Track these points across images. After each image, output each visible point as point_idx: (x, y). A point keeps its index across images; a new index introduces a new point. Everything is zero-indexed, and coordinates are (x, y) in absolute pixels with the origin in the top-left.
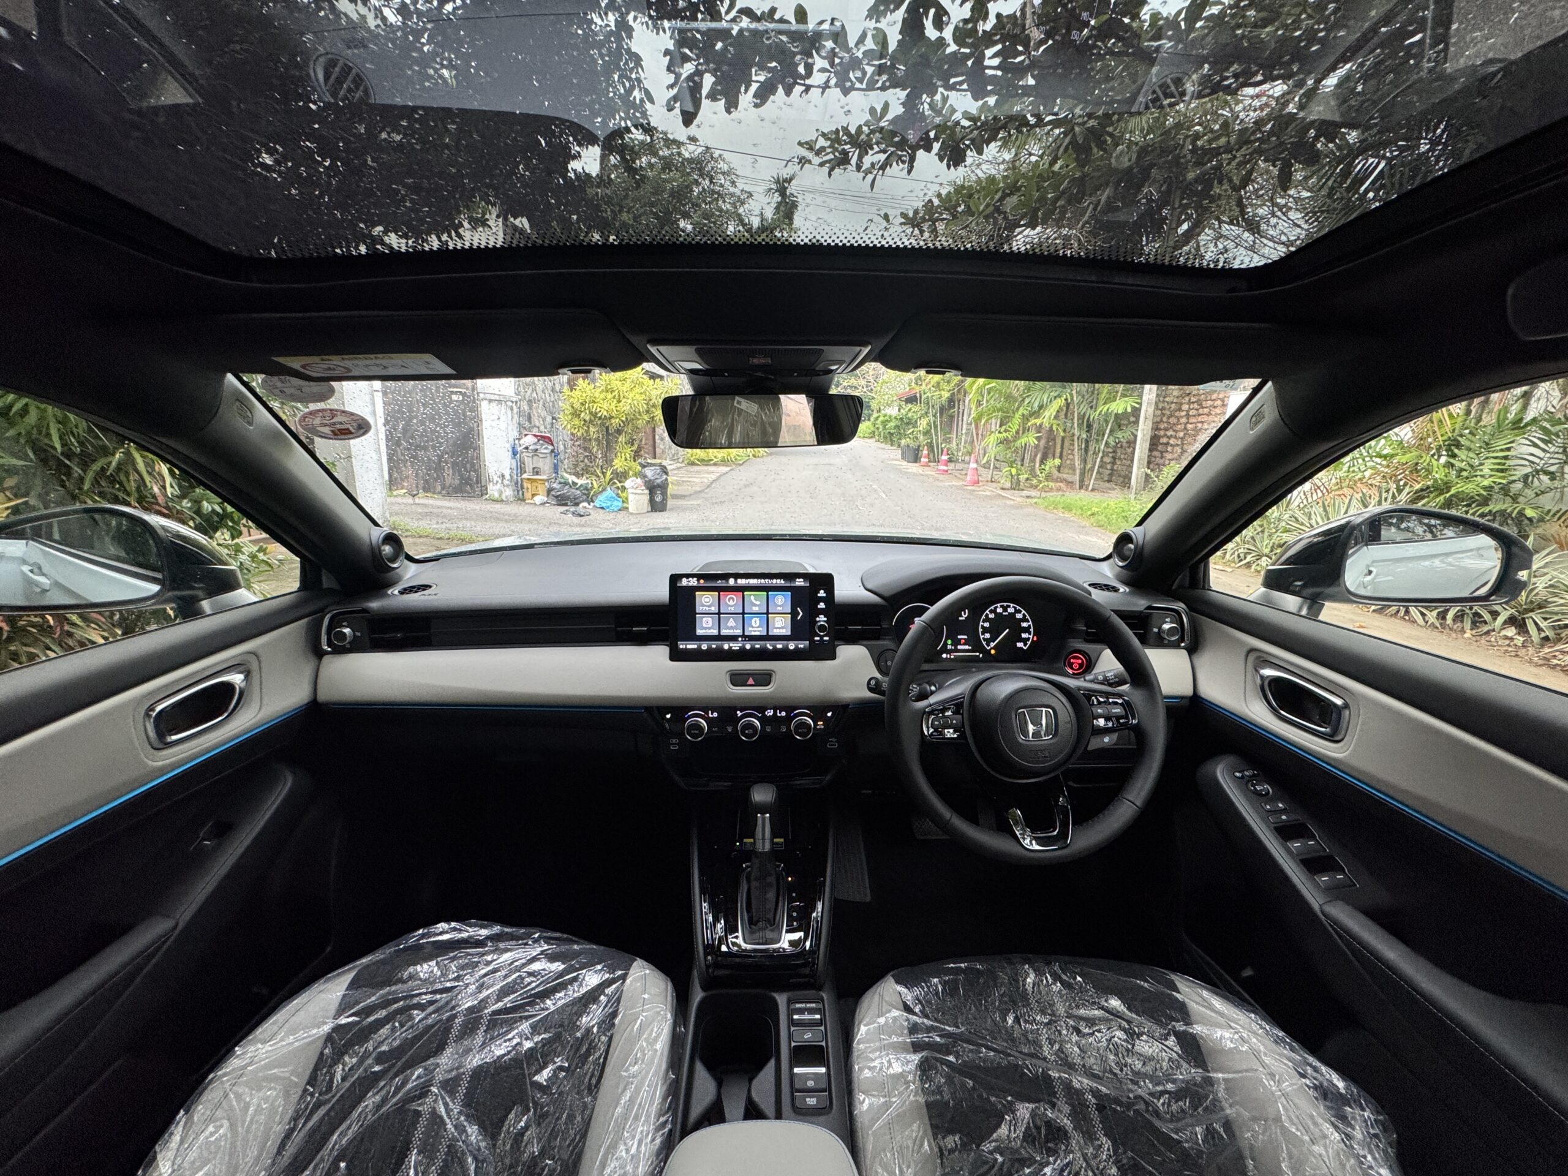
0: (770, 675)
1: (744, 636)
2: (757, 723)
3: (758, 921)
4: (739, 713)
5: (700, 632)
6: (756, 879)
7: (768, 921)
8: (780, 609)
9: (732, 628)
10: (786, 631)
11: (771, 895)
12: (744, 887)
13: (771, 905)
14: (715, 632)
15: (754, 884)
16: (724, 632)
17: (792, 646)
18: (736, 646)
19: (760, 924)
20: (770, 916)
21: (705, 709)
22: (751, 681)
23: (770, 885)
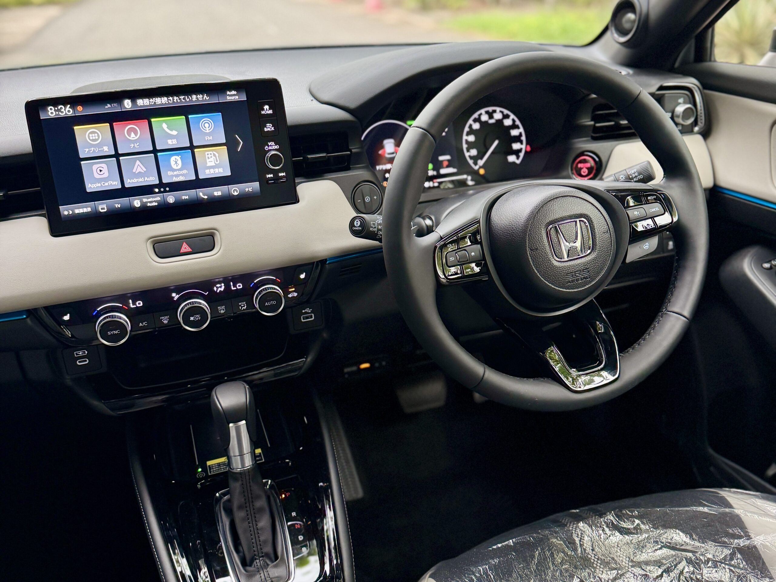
0: (212, 235)
1: (161, 185)
2: (203, 303)
3: (253, 560)
4: (175, 296)
5: (91, 187)
6: (240, 507)
7: (267, 555)
8: (209, 140)
9: (140, 175)
10: (225, 171)
11: (264, 522)
12: (225, 521)
13: (266, 536)
14: (116, 184)
15: (239, 515)
16: (130, 183)
17: (235, 190)
18: (152, 201)
19: (258, 563)
20: (268, 549)
21: (123, 298)
22: (185, 248)
23: (261, 510)
